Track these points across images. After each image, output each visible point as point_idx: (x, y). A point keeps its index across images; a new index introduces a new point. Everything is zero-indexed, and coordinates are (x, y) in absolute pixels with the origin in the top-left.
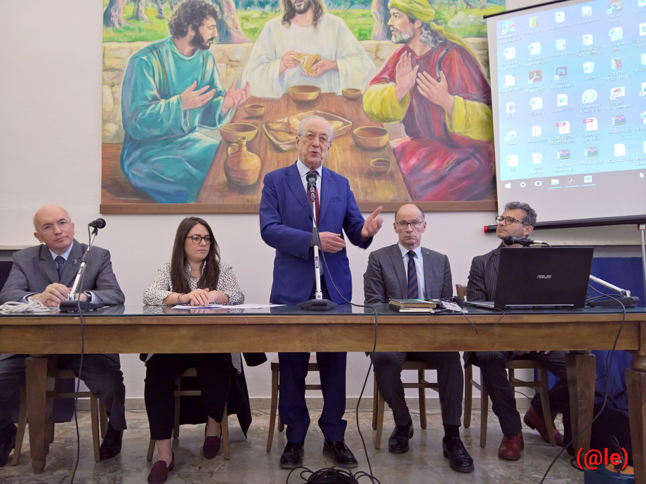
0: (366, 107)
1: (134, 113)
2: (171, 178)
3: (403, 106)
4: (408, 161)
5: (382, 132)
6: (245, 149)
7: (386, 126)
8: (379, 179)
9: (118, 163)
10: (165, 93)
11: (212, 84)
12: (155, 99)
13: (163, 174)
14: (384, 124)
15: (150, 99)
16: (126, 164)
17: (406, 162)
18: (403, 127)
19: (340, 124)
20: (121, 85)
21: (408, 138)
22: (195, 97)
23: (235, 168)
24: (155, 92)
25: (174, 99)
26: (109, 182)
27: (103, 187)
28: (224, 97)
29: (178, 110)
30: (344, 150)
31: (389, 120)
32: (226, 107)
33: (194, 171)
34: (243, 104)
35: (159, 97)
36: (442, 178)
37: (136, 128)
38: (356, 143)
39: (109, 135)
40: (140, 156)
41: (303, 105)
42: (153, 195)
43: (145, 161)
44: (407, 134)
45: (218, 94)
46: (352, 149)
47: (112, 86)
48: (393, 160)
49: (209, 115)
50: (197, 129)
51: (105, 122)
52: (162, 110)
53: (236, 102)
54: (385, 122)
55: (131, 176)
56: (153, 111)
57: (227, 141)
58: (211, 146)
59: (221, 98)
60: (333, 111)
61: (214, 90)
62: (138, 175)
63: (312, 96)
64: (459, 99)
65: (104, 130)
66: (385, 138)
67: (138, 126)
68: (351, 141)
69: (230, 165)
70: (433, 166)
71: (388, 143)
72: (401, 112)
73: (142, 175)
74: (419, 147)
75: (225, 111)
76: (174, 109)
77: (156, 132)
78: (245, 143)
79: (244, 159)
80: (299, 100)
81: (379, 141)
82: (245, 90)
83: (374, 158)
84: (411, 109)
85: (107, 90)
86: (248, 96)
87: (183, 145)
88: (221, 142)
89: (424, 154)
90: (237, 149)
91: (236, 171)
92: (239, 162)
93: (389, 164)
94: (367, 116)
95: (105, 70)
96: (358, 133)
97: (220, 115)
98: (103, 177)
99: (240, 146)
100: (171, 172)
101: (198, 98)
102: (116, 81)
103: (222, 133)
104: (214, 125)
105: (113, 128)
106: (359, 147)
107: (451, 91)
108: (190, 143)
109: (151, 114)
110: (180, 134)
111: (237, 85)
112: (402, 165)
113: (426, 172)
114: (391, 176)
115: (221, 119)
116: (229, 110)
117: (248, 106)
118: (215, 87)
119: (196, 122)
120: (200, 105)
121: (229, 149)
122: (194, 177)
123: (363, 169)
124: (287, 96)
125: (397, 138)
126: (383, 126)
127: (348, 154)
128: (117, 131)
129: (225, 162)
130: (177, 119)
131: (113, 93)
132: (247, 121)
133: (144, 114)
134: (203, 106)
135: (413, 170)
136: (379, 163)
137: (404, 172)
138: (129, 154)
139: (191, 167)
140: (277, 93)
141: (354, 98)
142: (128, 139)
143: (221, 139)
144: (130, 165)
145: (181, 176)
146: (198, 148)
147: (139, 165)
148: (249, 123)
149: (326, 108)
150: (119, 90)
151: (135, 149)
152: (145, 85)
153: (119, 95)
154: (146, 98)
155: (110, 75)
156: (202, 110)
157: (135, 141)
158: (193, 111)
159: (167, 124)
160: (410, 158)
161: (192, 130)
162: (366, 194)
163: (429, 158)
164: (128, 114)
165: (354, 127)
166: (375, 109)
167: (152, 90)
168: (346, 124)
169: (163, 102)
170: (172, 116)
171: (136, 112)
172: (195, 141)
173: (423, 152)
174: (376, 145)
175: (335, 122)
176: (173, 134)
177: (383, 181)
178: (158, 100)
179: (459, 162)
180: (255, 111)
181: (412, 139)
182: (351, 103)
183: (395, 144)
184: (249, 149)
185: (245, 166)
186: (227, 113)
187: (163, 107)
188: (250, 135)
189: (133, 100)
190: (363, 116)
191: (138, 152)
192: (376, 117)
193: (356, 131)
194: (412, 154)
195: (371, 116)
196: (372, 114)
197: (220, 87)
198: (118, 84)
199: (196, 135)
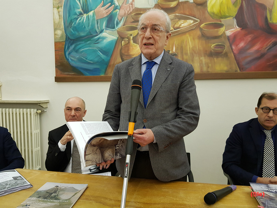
0: (209, 9)
1: (70, 23)
2: (91, 61)
3: (236, 7)
4: (238, 44)
5: (220, 26)
6: (132, 41)
7: (223, 21)
8: (217, 57)
9: (63, 53)
10: (86, 10)
12: (81, 14)
13: (86, 59)
14: (222, 20)
15: (78, 14)
16: (67, 53)
17: (237, 46)
18: (235, 21)
19: (192, 21)
20: (63, 7)
21: (238, 29)
23: (126, 54)
24: (80, 10)
25: (91, 13)
26: (59, 64)
27: (56, 67)
28: (119, 9)
29: (93, 19)
30: (194, 39)
31: (226, 17)
32: (120, 16)
33: (103, 56)
34: (131, 13)
35: (83, 13)
36: (262, 56)
37: (72, 32)
38: (202, 34)
39: (58, 37)
40: (74, 49)
41: (167, 11)
42: (82, 71)
43: (77, 51)
44: (238, 26)
45: (116, 8)
46: (199, 38)
47: (58, 8)
48: (227, 44)
49: (111, 22)
50: (104, 31)
51: (55, 30)
52: (85, 21)
53: (127, 12)
54: (222, 18)
55: (70, 60)
56: (80, 21)
57: (121, 37)
58: (112, 41)
59: (118, 10)
60: (187, 13)
61: (113, 6)
62: (73, 59)
63: (173, 4)
65: (55, 34)
66: (222, 29)
67: (72, 31)
68: (199, 33)
69: (123, 52)
70: (256, 48)
71: (224, 33)
72: (234, 11)
73: (75, 60)
74: (246, 35)
75: (120, 18)
76: (91, 19)
77: (82, 34)
78: (132, 38)
79: (131, 48)
80: (165, 8)
81: (218, 31)
82: (132, 4)
83: (214, 44)
85: (56, 10)
86: (134, 8)
87: (97, 41)
88: (118, 38)
89: (250, 39)
90: (127, 42)
91: (127, 55)
92: (128, 50)
93: (225, 47)
94: (210, 15)
96: (204, 27)
97: (117, 21)
98: (56, 61)
99: (129, 40)
100: (90, 58)
101: (104, 12)
102: (60, 5)
103: (119, 33)
104: (114, 28)
105: (59, 32)
106: (204, 36)
108: (100, 40)
109: (79, 23)
110: (94, 35)
111: (127, 1)
112: (234, 47)
113: (251, 52)
114: (226, 55)
115: (117, 24)
116: (122, 18)
117: (134, 14)
118: (114, 4)
119: (104, 27)
120: (105, 16)
121: (123, 42)
122: (103, 60)
123: (206, 51)
124: (157, 6)
125: (230, 29)
126: (221, 21)
127: (197, 41)
128: (62, 34)
129: (121, 50)
131: (58, 12)
132: (133, 24)
133: (75, 24)
134: (107, 16)
135: (242, 51)
136: (218, 46)
137: (235, 52)
138: (68, 48)
139: (101, 54)
140: (151, 4)
141: (202, 3)
143: (118, 36)
144: (69, 54)
145: (96, 60)
146: (105, 42)
147: (74, 54)
149: (182, 11)
150: (61, 10)
151: (72, 45)
152: (75, 6)
153: (62, 13)
154: (76, 14)
155: (57, 2)
156: (107, 19)
157: (71, 40)
159: (87, 29)
160: (239, 43)
161: (102, 31)
162: (208, 67)
163: (252, 43)
164: (67, 24)
165: (201, 23)
167: (79, 9)
168: (195, 21)
169: (85, 16)
170: (90, 24)
171: (71, 22)
172: (104, 38)
173: (249, 38)
174: (216, 35)
175: (188, 21)
176: (91, 35)
177: (220, 59)
178: (83, 14)
179: (275, 44)
180: (138, 17)
181: (242, 29)
182: (199, 7)
183: (229, 33)
184: (134, 42)
185: (132, 52)
186: (121, 20)
187: (85, 18)
188: (135, 33)
189: (69, 16)
190: (207, 15)
191: (73, 46)
192: (217, 15)
193: (202, 26)
195: (213, 15)
196: (214, 13)
197: (117, 4)
198: (61, 7)
199: (104, 34)
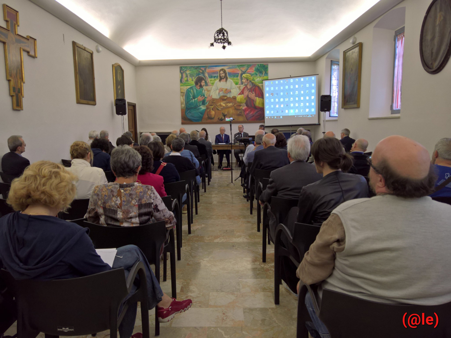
0: (237, 100)
2: (196, 116)
5: (240, 106)
10: (194, 98)
11: (204, 95)
12: (192, 99)
13: (194, 116)
16: (186, 113)
21: (246, 107)
22: (200, 98)
25: (196, 99)
27: (182, 119)
28: (207, 98)
29: (197, 101)
32: (207, 101)
36: (253, 116)
37: (188, 106)
41: (224, 100)
42: (192, 120)
43: (190, 113)
45: (205, 98)
49: (203, 103)
51: (181, 104)
52: (193, 102)
53: (209, 100)
55: (187, 116)
57: (207, 108)
58: (204, 109)
60: (230, 101)
62: (189, 116)
63: (226, 98)
64: (257, 98)
65: (181, 106)
66: (241, 107)
68: (234, 108)
69: (208, 113)
70: (251, 113)
72: (245, 101)
77: (192, 106)
79: (211, 112)
80: (222, 99)
84: (247, 101)
85: (182, 97)
86: (212, 98)
87: (198, 109)
90: (210, 110)
95: (181, 92)
97: (206, 103)
98: (182, 116)
103: (207, 107)
104: (205, 105)
105: (183, 105)
106: (236, 109)
107: (256, 97)
109: (191, 102)
111: (210, 96)
112: (245, 113)
119: (201, 104)
121: (208, 110)
122: (201, 116)
124: (220, 98)
125: (244, 107)
127: (233, 111)
130: (197, 104)
134: (202, 101)
135: (247, 114)
136: (240, 112)
139: (200, 114)
140: (218, 97)
141: (235, 98)
142: (187, 108)
145: (198, 116)
146: (201, 110)
148: (212, 104)
149: (228, 100)
150: (184, 97)
151: (188, 110)
152: (190, 96)
154: (190, 99)
155: (182, 94)
158: (200, 102)
159: (195, 105)
161: (200, 106)
163: (251, 111)
165: (235, 105)
166: (239, 101)
168: (233, 104)
169: (194, 100)
171: (188, 102)
172: (201, 108)
173: (249, 110)
174: (239, 109)
175: (230, 104)
176: (196, 107)
177: (241, 117)
179: (257, 112)
180: (213, 101)
183: (243, 108)
184: (212, 110)
185: (211, 114)
188: (212, 107)
189: (187, 99)
194: (247, 111)
195: (238, 102)
197: (206, 96)
199: (201, 107)
